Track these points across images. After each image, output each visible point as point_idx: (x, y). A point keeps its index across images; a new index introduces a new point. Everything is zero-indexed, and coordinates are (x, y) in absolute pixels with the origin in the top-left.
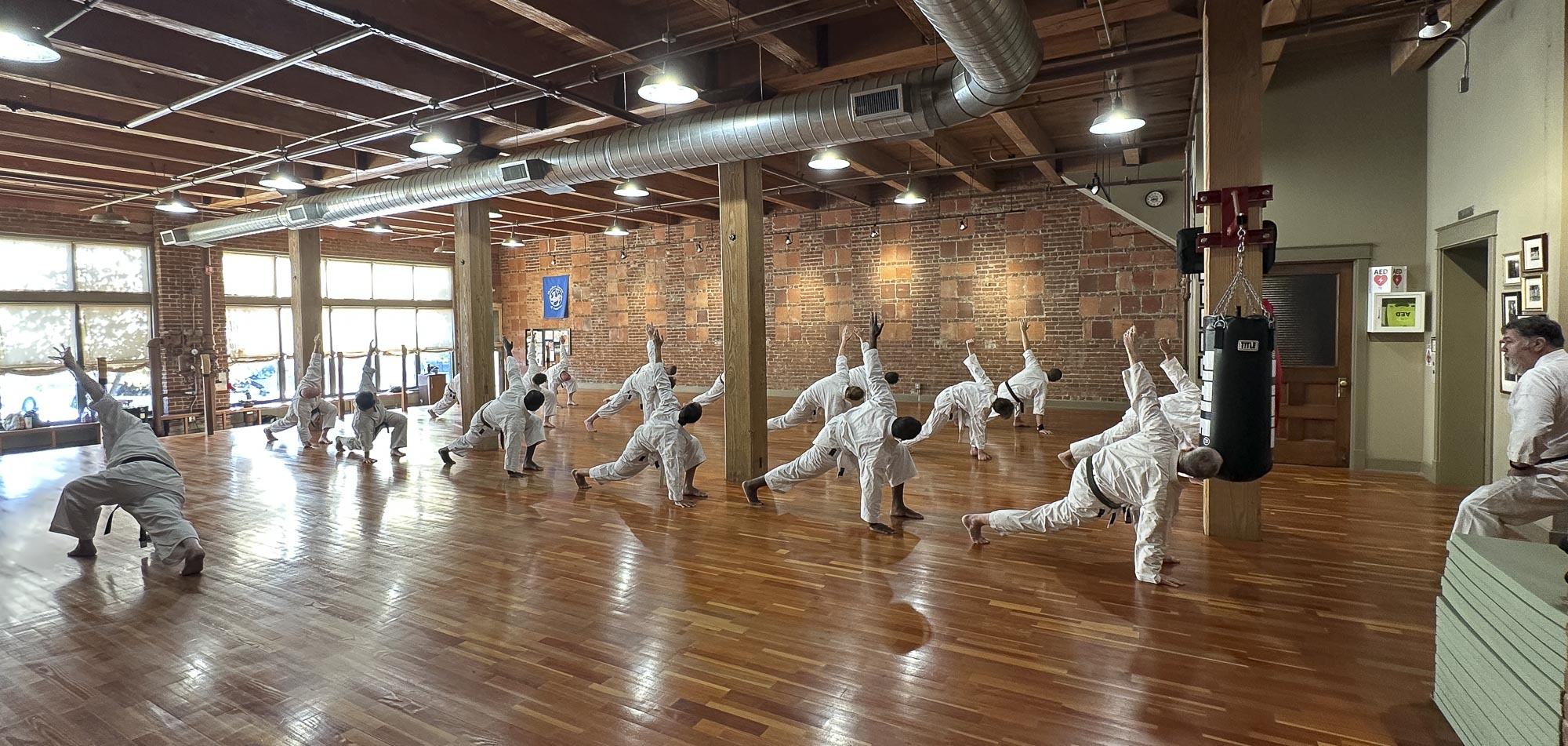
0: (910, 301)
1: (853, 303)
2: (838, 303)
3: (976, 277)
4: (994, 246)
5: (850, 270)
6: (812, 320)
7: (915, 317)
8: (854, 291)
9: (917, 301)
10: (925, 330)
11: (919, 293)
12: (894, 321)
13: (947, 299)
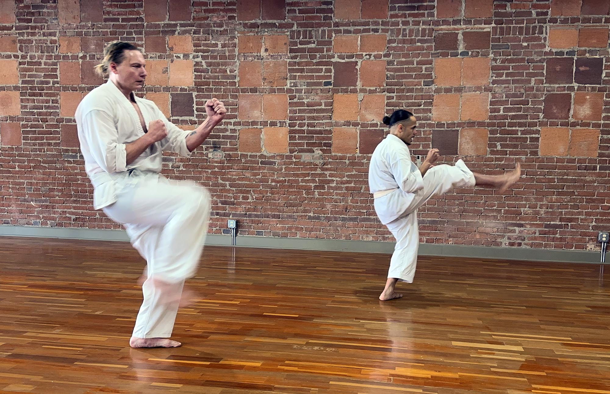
0: (602, 90)
5: (489, 28)
7: (607, 118)
12: (565, 124)
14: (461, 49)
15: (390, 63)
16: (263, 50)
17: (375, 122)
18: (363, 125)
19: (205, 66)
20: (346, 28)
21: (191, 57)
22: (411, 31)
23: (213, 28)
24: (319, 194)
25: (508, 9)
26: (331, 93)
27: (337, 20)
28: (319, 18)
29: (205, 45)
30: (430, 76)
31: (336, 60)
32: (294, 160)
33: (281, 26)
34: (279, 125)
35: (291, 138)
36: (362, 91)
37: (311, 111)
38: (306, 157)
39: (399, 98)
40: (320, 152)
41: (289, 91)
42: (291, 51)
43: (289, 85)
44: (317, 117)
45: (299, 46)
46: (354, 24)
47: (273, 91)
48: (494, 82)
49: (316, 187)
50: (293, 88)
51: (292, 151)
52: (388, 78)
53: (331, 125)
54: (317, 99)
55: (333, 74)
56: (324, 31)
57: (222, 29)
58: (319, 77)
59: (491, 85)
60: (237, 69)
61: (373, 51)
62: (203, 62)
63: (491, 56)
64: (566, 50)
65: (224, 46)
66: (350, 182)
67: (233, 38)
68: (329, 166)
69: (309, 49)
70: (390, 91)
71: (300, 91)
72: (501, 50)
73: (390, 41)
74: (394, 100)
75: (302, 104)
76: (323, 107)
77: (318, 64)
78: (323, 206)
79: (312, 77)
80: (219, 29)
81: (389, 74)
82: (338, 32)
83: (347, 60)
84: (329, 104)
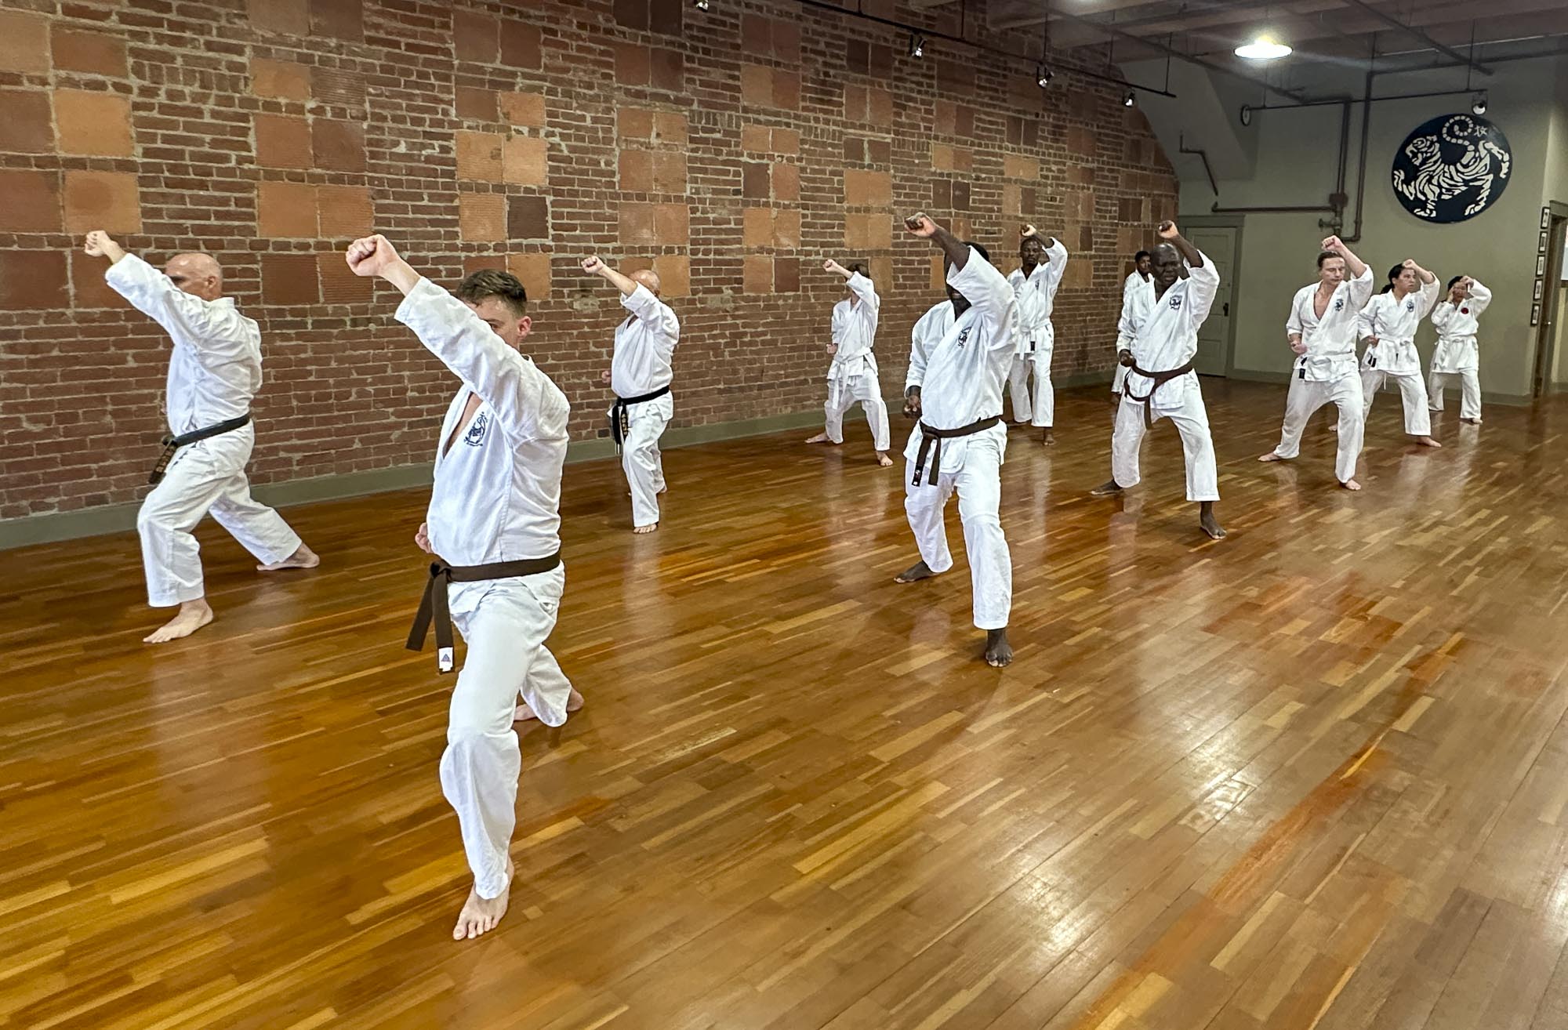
0: (970, 216)
1: (891, 212)
2: (867, 210)
3: (1040, 185)
4: (1057, 137)
5: (889, 138)
6: (823, 245)
8: (895, 187)
9: (977, 217)
11: (981, 201)
13: (1009, 218)
14: (867, 161)
15: (803, 170)
16: (654, 134)
17: (789, 248)
18: (779, 253)
19: (566, 152)
20: (756, 116)
21: (542, 133)
22: (823, 130)
23: (579, 90)
24: (732, 354)
25: (904, 119)
26: (740, 207)
27: (746, 104)
28: (724, 97)
29: (565, 115)
30: (840, 191)
31: (745, 159)
32: (699, 306)
33: (678, 101)
34: (676, 251)
35: (695, 272)
36: (776, 205)
37: (719, 232)
38: (713, 301)
39: (814, 216)
40: (730, 291)
41: (690, 200)
42: (692, 140)
43: (688, 193)
44: (726, 240)
45: (701, 134)
46: (766, 112)
47: (667, 199)
48: (896, 203)
49: (727, 345)
50: (695, 196)
51: (694, 292)
52: (802, 190)
53: (740, 251)
54: (724, 213)
55: (742, 179)
56: (730, 116)
57: (591, 92)
58: (726, 182)
59: (893, 206)
60: (616, 160)
61: (786, 152)
62: (563, 144)
63: (891, 171)
64: (946, 172)
65: (595, 120)
66: (764, 334)
67: (609, 110)
68: (741, 313)
69: (714, 139)
70: (805, 207)
71: (702, 201)
72: (898, 166)
73: (803, 142)
74: (809, 220)
75: (706, 221)
76: (732, 226)
77: (725, 163)
78: (735, 372)
79: (717, 182)
80: (586, 91)
81: (803, 184)
82: (747, 120)
83: (757, 161)
84: (739, 222)
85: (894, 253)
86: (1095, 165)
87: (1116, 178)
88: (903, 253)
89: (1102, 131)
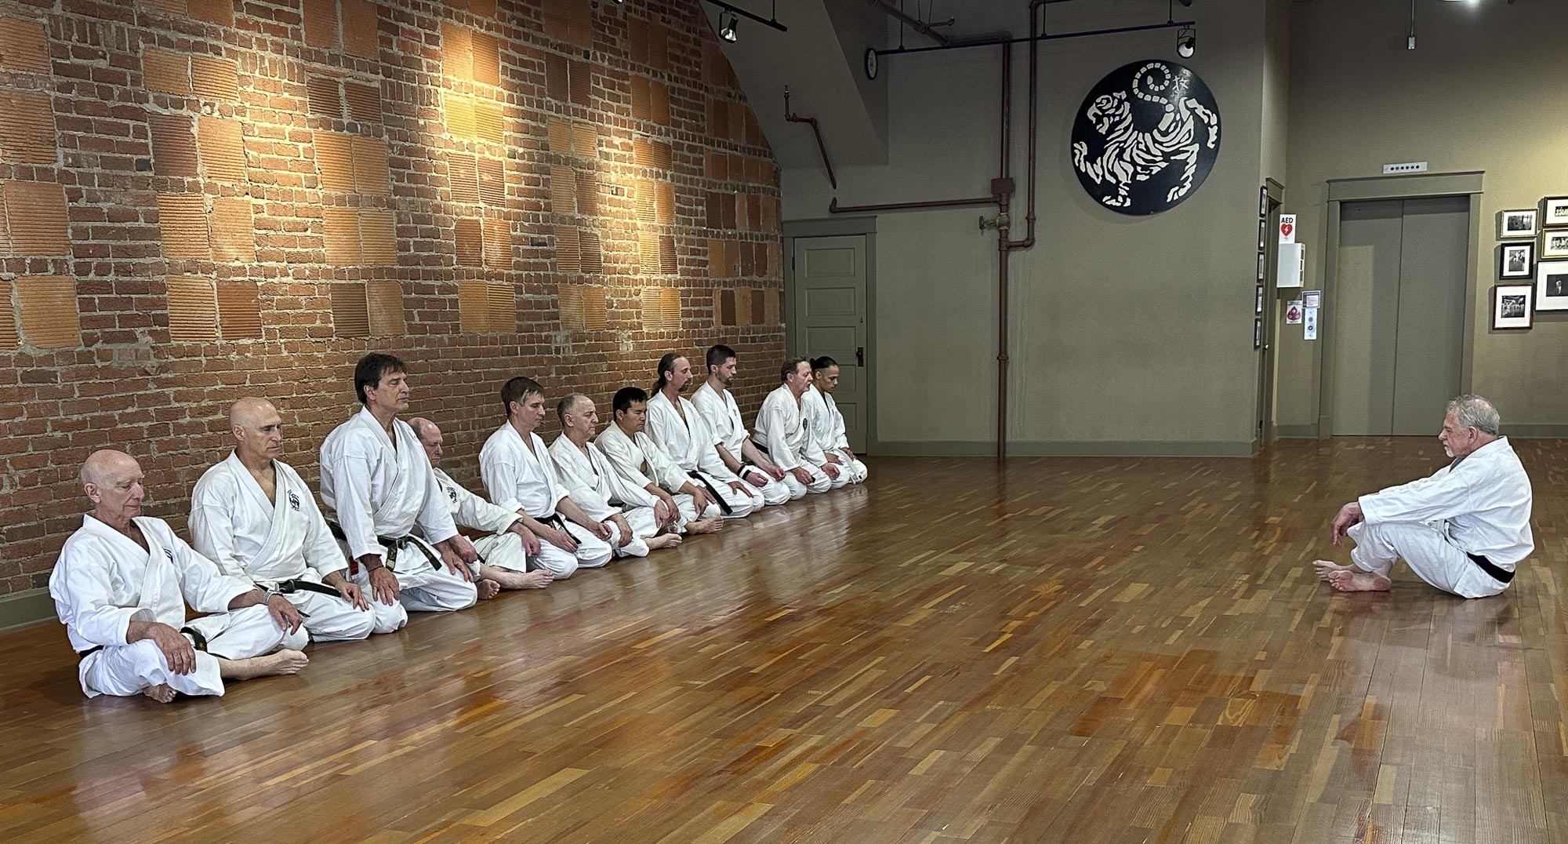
0: (507, 217)
1: (392, 205)
2: (355, 202)
3: (599, 168)
4: (617, 92)
5: (376, 80)
6: (292, 259)
7: (517, 266)
8: (394, 163)
9: (517, 218)
10: (539, 305)
11: (521, 192)
12: (481, 275)
13: (562, 220)
14: (348, 117)
15: (245, 129)
17: (238, 264)
18: (223, 272)
20: (163, 33)
24: (162, 447)
25: (395, 52)
26: (150, 191)
27: (144, 10)
30: (312, 167)
31: (150, 107)
32: (99, 364)
34: (51, 268)
35: (84, 305)
36: (211, 188)
37: (120, 234)
38: (122, 356)
39: (274, 210)
40: (149, 339)
41: (65, 177)
42: (59, 70)
43: (61, 164)
44: (135, 249)
45: (73, 60)
46: (178, 26)
47: (25, 173)
48: (397, 191)
49: (153, 431)
50: (72, 170)
51: (89, 340)
52: (250, 163)
54: (126, 201)
55: (150, 142)
56: (120, 29)
58: (122, 147)
59: (393, 197)
63: (386, 137)
64: (466, 142)
66: (212, 411)
68: (171, 375)
69: (97, 70)
70: (257, 194)
71: (87, 179)
72: (396, 129)
73: (244, 81)
74: (265, 215)
75: (97, 214)
76: (141, 223)
77: (118, 112)
79: (108, 145)
81: (250, 153)
82: (149, 39)
83: (173, 111)
84: (152, 218)
85: (402, 275)
86: (670, 139)
87: (698, 161)
88: (415, 275)
89: (677, 85)
